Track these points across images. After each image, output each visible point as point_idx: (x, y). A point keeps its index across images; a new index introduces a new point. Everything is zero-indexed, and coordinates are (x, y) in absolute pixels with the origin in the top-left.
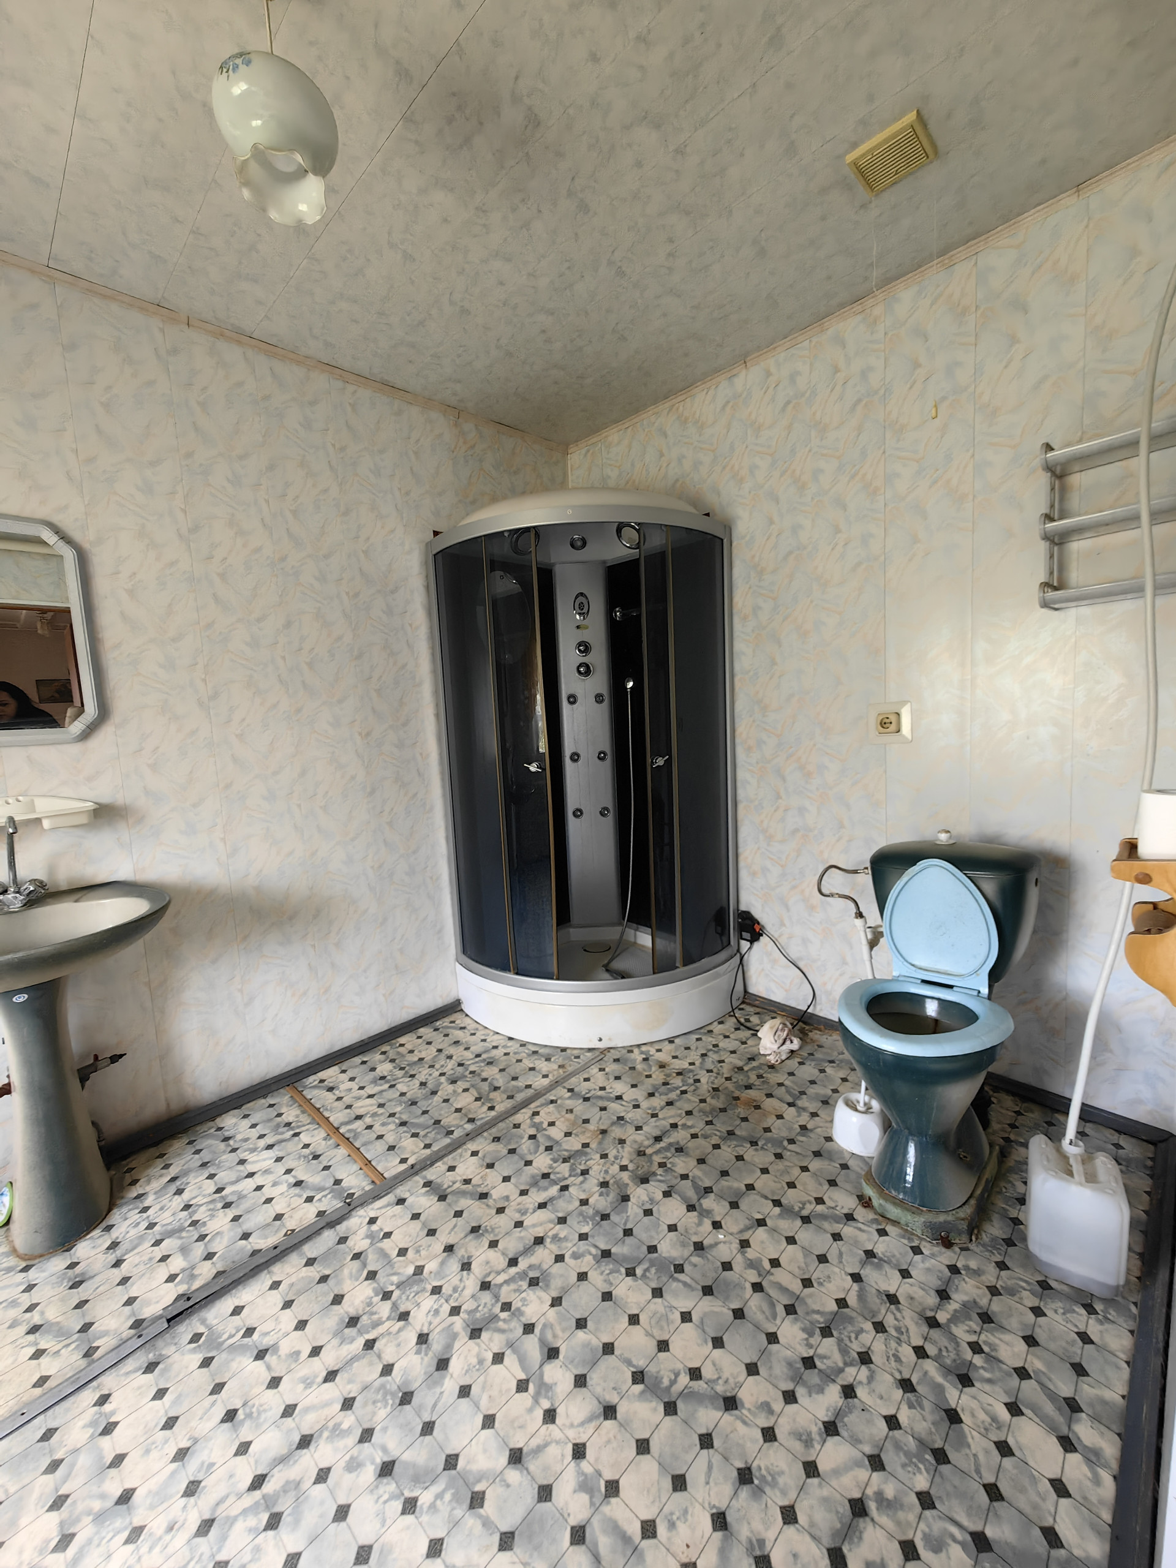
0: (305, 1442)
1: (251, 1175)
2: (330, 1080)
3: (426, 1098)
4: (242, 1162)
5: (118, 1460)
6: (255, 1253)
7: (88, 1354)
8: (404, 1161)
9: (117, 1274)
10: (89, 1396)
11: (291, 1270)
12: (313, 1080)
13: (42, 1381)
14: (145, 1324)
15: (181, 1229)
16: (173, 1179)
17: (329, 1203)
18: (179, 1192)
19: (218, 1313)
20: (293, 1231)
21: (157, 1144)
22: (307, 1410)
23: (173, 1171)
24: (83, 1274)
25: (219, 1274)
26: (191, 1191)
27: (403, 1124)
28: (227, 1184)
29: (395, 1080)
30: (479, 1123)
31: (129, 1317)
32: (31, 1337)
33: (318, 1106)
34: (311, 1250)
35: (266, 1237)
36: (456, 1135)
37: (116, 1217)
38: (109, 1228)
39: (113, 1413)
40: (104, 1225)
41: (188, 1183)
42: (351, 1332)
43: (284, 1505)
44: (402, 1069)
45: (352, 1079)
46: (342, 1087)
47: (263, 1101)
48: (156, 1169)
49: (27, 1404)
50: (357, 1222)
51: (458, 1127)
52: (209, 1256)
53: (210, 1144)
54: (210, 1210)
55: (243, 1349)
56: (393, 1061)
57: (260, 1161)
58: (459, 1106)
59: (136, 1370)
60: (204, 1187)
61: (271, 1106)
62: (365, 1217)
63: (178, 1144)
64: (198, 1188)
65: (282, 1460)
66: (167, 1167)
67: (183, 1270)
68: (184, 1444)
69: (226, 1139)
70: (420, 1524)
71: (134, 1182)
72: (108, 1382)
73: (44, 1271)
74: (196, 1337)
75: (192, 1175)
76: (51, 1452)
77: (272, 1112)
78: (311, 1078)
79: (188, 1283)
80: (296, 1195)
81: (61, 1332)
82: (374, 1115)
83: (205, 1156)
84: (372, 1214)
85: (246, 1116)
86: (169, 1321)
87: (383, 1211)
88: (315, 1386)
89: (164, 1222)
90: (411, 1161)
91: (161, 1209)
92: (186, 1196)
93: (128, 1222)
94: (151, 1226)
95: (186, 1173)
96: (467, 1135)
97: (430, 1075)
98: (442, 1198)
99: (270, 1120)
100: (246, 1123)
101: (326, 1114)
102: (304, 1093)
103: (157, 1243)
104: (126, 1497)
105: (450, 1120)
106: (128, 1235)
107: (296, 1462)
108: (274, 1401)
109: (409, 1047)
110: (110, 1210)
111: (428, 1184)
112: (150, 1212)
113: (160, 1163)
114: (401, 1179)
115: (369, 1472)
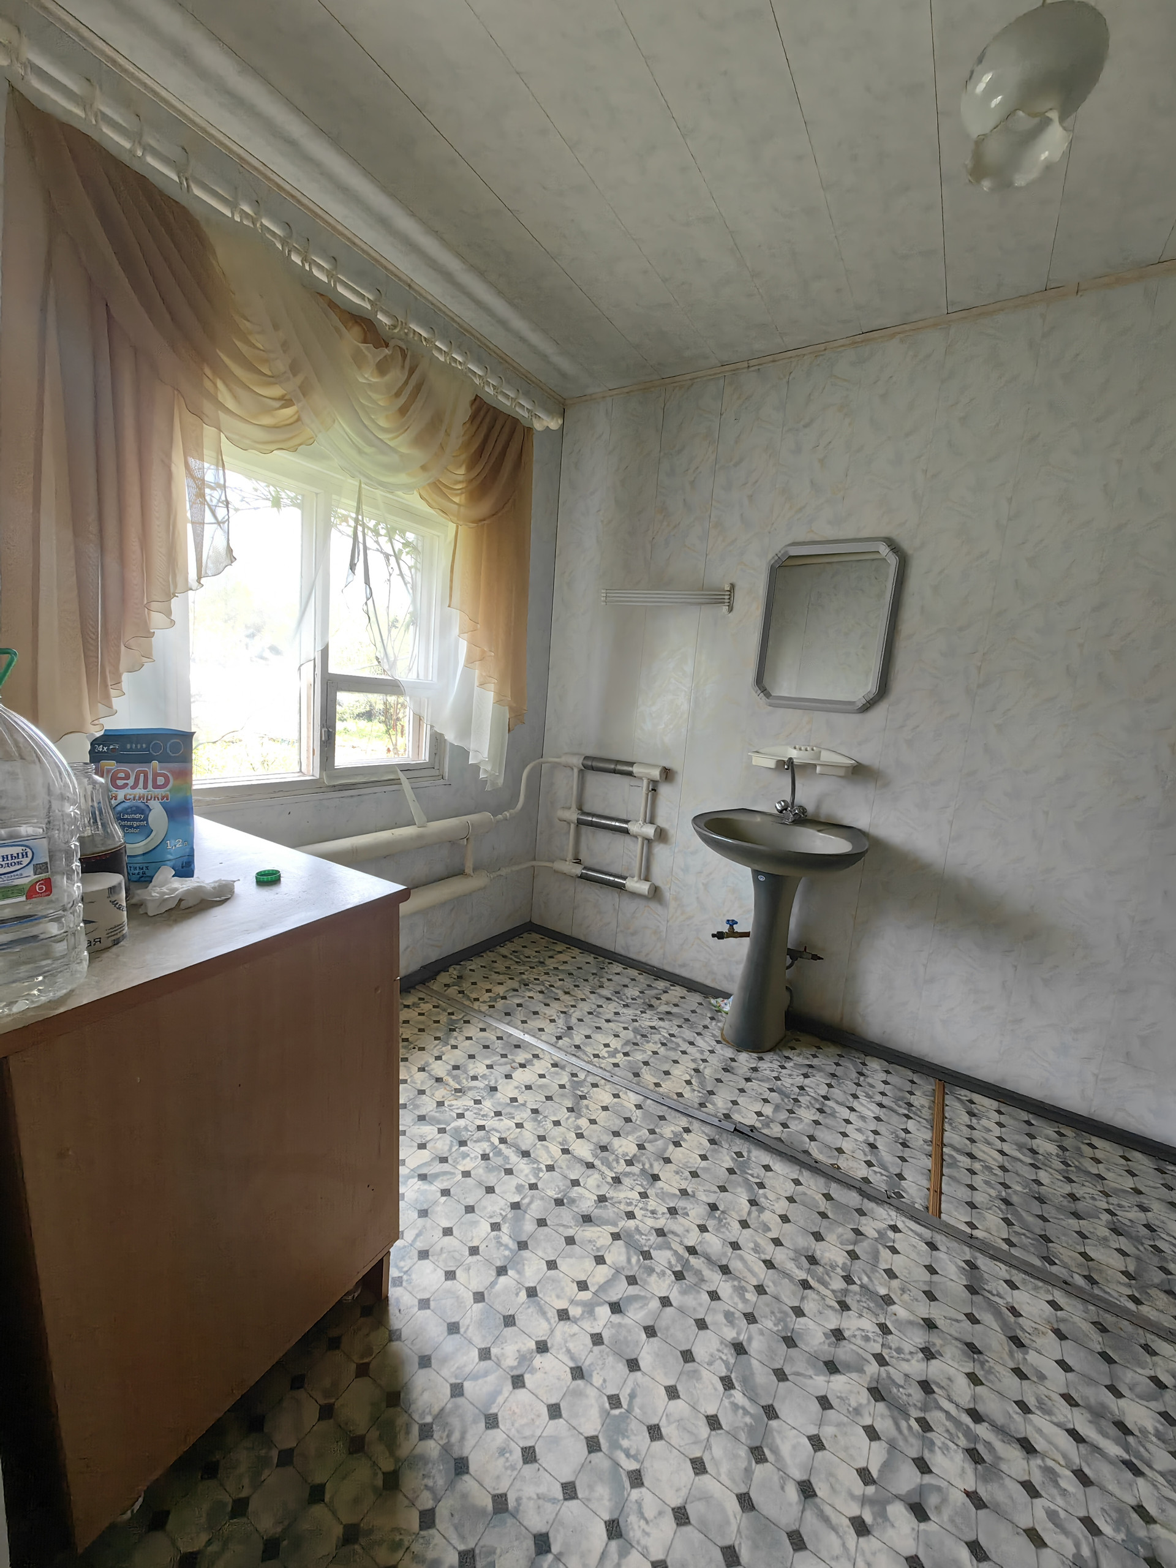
0: (725, 1270)
1: (852, 1109)
2: (979, 1107)
3: (1060, 1209)
4: (855, 1096)
5: (667, 1161)
6: (806, 1152)
7: (702, 1105)
8: (971, 1225)
9: (743, 1084)
10: (684, 1122)
11: (813, 1186)
12: (965, 1094)
13: (680, 1095)
14: (730, 1120)
15: (788, 1097)
16: (811, 1066)
17: (879, 1181)
18: (806, 1076)
19: (760, 1157)
20: (839, 1168)
21: (823, 1039)
22: (742, 1259)
23: (815, 1062)
24: (733, 1068)
25: (779, 1139)
26: (812, 1082)
27: (1007, 1202)
28: (833, 1099)
29: (1043, 1164)
30: (1097, 1291)
31: (727, 1109)
32: (693, 1072)
33: (947, 1115)
34: (835, 1190)
35: (821, 1153)
36: (1054, 1269)
37: (768, 1057)
38: (761, 1059)
39: (684, 1140)
40: (760, 1055)
41: (814, 1076)
42: (805, 1263)
43: (690, 1278)
44: (1064, 1163)
45: (1000, 1125)
46: (984, 1122)
47: (910, 1073)
48: (808, 1052)
49: (669, 1097)
50: (884, 1216)
51: (1065, 1266)
52: (785, 1125)
53: (849, 1068)
54: (810, 1103)
55: (750, 1188)
56: (1063, 1148)
57: (867, 1108)
58: (1092, 1254)
59: (707, 1135)
60: (821, 1087)
61: (912, 1082)
62: (892, 1220)
63: (833, 1050)
64: (817, 1084)
65: (708, 1259)
66: (814, 1056)
67: (767, 1117)
68: (689, 1191)
69: (861, 1074)
70: (722, 1400)
71: (793, 1048)
72: (695, 1126)
73: (722, 1050)
74: (739, 1154)
75: (822, 1074)
76: (657, 1126)
77: (908, 1086)
78: (964, 1092)
79: (763, 1125)
80: (863, 1151)
81: (702, 1083)
82: (988, 1168)
83: (839, 1071)
84: (900, 1225)
85: (887, 1072)
86: (735, 1129)
87: (910, 1233)
88: (757, 1256)
89: (784, 1083)
90: (976, 1233)
91: (790, 1075)
92: (807, 1081)
93: (770, 1065)
94: (777, 1078)
95: (820, 1070)
96: (1066, 1283)
97: (1093, 1199)
98: (972, 1290)
99: (901, 1090)
100: (883, 1076)
101: (947, 1127)
102: (946, 1096)
103: (771, 1090)
104: (656, 1178)
105: (1066, 1252)
106: (764, 1072)
107: (713, 1271)
108: (734, 1231)
109: (1099, 1154)
110: (769, 1051)
111: (972, 1265)
112: (784, 1071)
113: (813, 1050)
114: (951, 1232)
115: (730, 1334)
